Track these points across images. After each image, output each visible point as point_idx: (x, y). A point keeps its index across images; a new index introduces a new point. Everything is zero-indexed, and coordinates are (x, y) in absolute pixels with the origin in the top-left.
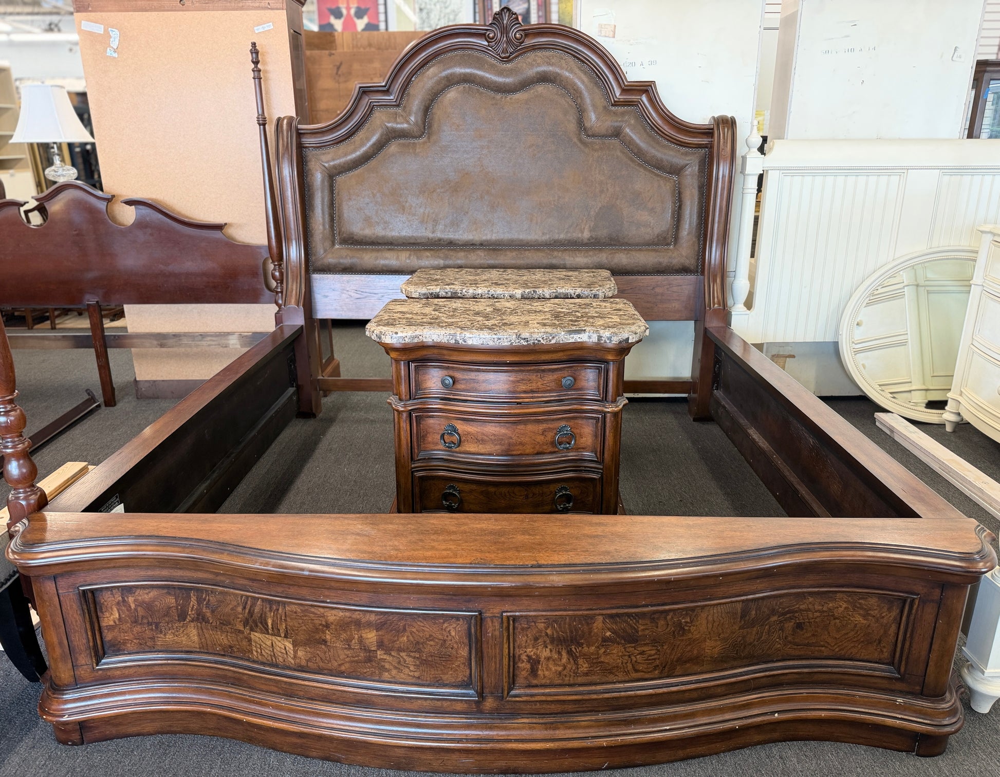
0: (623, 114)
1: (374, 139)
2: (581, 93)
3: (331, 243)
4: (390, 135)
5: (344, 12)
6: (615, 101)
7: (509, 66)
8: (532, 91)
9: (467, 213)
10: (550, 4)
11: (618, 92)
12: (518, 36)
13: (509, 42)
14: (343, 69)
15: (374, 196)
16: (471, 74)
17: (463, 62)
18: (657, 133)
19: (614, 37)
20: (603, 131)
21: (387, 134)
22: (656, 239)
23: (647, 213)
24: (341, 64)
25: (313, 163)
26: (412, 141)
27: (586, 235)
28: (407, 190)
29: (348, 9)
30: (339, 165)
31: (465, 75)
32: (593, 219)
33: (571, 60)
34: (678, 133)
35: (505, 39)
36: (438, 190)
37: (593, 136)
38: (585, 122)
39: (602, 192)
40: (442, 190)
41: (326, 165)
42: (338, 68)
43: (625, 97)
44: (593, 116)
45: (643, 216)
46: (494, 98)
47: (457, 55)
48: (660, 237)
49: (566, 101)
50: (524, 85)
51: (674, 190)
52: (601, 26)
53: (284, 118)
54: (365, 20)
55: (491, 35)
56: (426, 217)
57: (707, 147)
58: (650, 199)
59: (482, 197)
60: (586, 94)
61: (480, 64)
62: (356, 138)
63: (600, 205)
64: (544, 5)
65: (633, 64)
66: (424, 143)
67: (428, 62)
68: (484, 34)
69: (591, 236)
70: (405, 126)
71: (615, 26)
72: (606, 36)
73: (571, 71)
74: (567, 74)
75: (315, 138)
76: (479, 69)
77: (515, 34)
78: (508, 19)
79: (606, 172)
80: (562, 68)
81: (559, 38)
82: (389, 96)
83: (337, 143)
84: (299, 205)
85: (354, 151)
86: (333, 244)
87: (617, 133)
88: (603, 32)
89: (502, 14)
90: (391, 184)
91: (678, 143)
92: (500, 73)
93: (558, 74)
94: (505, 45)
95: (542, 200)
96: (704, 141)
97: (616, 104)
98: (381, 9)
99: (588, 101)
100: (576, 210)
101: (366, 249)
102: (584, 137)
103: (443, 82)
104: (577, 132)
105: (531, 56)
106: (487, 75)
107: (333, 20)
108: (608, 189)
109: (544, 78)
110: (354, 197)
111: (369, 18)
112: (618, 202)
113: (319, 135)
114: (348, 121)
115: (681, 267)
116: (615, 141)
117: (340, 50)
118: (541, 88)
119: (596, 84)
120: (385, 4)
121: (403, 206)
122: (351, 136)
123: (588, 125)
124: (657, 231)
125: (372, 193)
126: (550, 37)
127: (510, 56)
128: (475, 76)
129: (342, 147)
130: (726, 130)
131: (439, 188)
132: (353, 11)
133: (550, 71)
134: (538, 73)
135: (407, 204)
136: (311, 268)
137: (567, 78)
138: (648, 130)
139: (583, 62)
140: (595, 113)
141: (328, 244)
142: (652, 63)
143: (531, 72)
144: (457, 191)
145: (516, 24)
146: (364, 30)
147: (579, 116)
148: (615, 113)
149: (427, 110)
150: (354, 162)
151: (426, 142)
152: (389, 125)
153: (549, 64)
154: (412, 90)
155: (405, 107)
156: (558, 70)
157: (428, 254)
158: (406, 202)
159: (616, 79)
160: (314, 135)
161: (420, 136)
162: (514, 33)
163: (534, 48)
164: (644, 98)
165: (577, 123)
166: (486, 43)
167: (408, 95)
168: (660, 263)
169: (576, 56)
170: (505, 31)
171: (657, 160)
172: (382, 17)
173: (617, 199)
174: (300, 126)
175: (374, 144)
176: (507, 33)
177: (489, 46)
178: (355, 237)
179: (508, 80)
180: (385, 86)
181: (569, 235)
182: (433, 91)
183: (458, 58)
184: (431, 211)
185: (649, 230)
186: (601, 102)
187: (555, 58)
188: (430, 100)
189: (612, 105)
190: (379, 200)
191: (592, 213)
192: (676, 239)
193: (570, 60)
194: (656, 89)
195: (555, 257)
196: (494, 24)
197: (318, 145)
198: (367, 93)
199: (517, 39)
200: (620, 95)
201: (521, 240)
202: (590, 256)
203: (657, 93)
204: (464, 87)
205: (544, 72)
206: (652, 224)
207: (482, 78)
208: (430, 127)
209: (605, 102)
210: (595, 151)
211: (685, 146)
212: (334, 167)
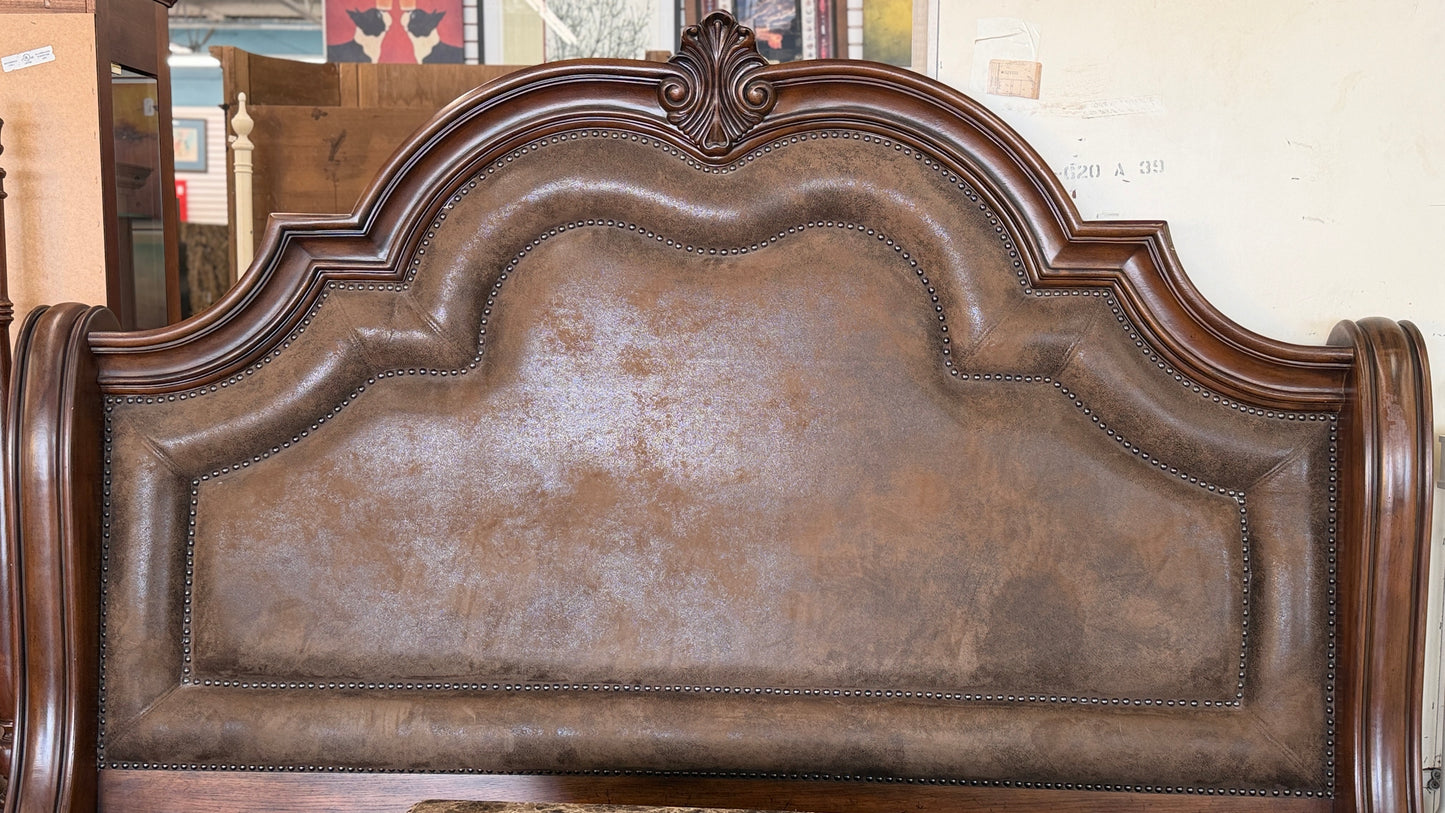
0: (1067, 312)
1: (319, 375)
2: (940, 253)
3: (167, 675)
4: (372, 362)
5: (387, 20)
6: (1042, 276)
7: (727, 174)
8: (795, 246)
9: (594, 588)
10: (846, 10)
11: (1051, 252)
12: (753, 93)
13: (728, 109)
14: (346, 148)
15: (310, 536)
16: (615, 197)
17: (591, 162)
18: (1174, 366)
19: (1037, 98)
20: (1010, 360)
21: (360, 360)
22: (1191, 684)
23: (1154, 604)
24: (342, 136)
25: (129, 441)
26: (438, 379)
27: (966, 662)
28: (412, 520)
29: (396, 14)
30: (209, 446)
31: (599, 198)
32: (986, 614)
33: (909, 161)
34: (1238, 370)
35: (716, 102)
36: (509, 522)
37: (979, 371)
38: (954, 332)
39: (1012, 534)
40: (521, 521)
41: (170, 444)
42: (336, 145)
43: (1073, 265)
44: (975, 314)
45: (1143, 613)
46: (683, 263)
47: (576, 145)
48: (1201, 679)
49: (895, 274)
50: (774, 227)
51: (1237, 536)
52: (995, 65)
53: (59, 307)
54: (434, 38)
55: (676, 92)
56: (466, 601)
57: (1331, 411)
58: (1164, 561)
59: (641, 543)
60: (955, 256)
61: (643, 168)
62: (268, 368)
63: (1005, 574)
64: (833, 13)
65: (1093, 171)
66: (472, 385)
67: (492, 161)
68: (657, 88)
69: (982, 668)
70: (419, 335)
71: (1039, 67)
72: (1011, 95)
73: (911, 191)
74: (900, 199)
75: (143, 367)
76: (641, 182)
77: (746, 89)
78: (727, 47)
79: (1021, 478)
80: (883, 183)
81: (872, 100)
82: (374, 253)
83: (212, 382)
84: (70, 567)
85: (258, 404)
86: (176, 677)
87: (1051, 365)
88: (1003, 84)
89: (707, 34)
90: (362, 501)
91: (1240, 395)
92: (702, 195)
93: (870, 198)
94: (716, 119)
95: (825, 554)
96: (1324, 392)
97: (1046, 283)
98: (471, 15)
99: (961, 275)
100: (933, 587)
101: (274, 691)
102: (949, 373)
103: (534, 217)
104: (930, 362)
105: (793, 148)
106: (663, 200)
107: (360, 36)
108: (1029, 529)
109: (829, 210)
110: (247, 542)
111: (439, 33)
112: (1063, 568)
113: (155, 361)
114: (245, 322)
115: (1274, 774)
116: (1044, 388)
117: (349, 104)
118: (820, 238)
119: (986, 226)
120: (480, 6)
121: (398, 568)
122: (255, 361)
123: (961, 340)
124: (1191, 658)
125: (305, 528)
126: (850, 98)
127: (730, 148)
128: (627, 202)
129: (224, 393)
130: (1393, 360)
131: (511, 515)
132: (405, 20)
133: (849, 191)
134: (811, 195)
135: (412, 562)
136: (102, 752)
137: (899, 210)
138: (1146, 359)
139: (947, 166)
140: (982, 308)
141: (156, 680)
142: (1148, 167)
143: (794, 191)
144: (566, 524)
145: (748, 61)
146: (426, 60)
147: (933, 315)
148: (1044, 310)
149: (482, 292)
150: (255, 439)
151: (478, 384)
152: (368, 333)
153: (843, 171)
154: (440, 237)
155: (419, 284)
156: (869, 187)
157: (468, 711)
158: (408, 555)
159: (1047, 215)
160: (139, 361)
161: (463, 365)
162: (743, 85)
163: (801, 126)
164: (1131, 266)
165: (930, 336)
166: (663, 113)
167: (432, 250)
168: (1207, 760)
169: (926, 149)
170: (716, 79)
171: (1179, 445)
172: (472, 33)
173: (1058, 558)
174: (95, 337)
175: (320, 388)
176: (723, 87)
177: (669, 119)
178: (242, 661)
179: (725, 214)
180: (359, 226)
181: (912, 661)
182: (504, 242)
183: (580, 151)
184: (485, 582)
185: (1166, 655)
186: (1002, 279)
187: (863, 155)
188: (493, 265)
189: (1035, 286)
190: (325, 549)
191: (983, 597)
192: (1252, 684)
193: (907, 160)
194: (1170, 245)
195: (870, 728)
196: (686, 60)
197: (152, 387)
198: (306, 245)
199: (753, 104)
200: (1058, 258)
201: (762, 674)
202: (980, 728)
203: (1174, 254)
204: (595, 232)
205: (830, 193)
206: (1173, 639)
207: (648, 207)
208: (493, 340)
209: (1014, 280)
210: (987, 417)
211: (1263, 407)
212: (193, 451)
